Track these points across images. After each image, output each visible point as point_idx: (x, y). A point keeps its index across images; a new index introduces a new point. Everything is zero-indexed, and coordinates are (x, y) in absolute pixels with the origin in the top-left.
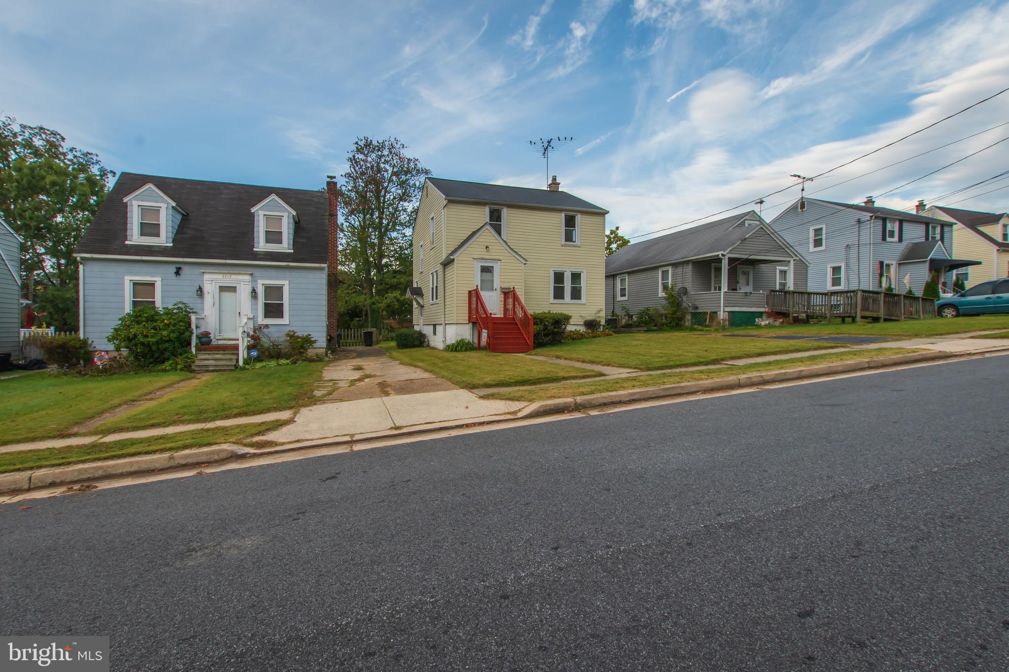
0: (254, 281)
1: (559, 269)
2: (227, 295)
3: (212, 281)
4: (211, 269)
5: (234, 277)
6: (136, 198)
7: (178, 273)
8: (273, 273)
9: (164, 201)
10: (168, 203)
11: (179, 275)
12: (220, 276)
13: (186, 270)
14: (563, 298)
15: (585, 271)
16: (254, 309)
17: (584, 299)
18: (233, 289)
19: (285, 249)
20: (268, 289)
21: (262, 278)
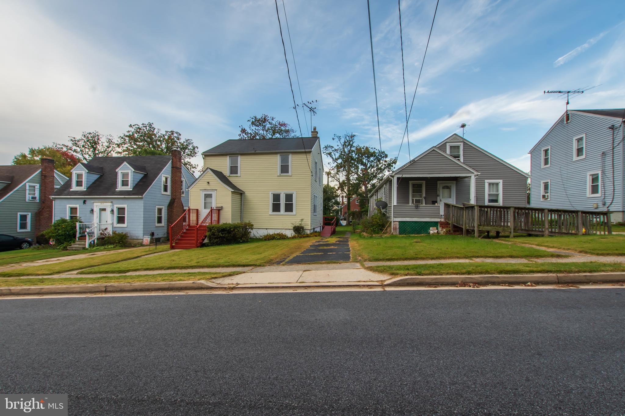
0: (113, 205)
1: (277, 192)
2: (103, 212)
3: (97, 206)
4: (96, 201)
5: (105, 204)
6: (75, 170)
7: (85, 202)
8: (121, 201)
9: (84, 170)
10: (85, 171)
11: (85, 204)
12: (99, 204)
13: (88, 202)
14: (279, 211)
15: (295, 193)
16: (113, 219)
17: (294, 212)
18: (104, 210)
19: (129, 189)
20: (119, 209)
21: (116, 204)
